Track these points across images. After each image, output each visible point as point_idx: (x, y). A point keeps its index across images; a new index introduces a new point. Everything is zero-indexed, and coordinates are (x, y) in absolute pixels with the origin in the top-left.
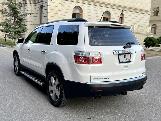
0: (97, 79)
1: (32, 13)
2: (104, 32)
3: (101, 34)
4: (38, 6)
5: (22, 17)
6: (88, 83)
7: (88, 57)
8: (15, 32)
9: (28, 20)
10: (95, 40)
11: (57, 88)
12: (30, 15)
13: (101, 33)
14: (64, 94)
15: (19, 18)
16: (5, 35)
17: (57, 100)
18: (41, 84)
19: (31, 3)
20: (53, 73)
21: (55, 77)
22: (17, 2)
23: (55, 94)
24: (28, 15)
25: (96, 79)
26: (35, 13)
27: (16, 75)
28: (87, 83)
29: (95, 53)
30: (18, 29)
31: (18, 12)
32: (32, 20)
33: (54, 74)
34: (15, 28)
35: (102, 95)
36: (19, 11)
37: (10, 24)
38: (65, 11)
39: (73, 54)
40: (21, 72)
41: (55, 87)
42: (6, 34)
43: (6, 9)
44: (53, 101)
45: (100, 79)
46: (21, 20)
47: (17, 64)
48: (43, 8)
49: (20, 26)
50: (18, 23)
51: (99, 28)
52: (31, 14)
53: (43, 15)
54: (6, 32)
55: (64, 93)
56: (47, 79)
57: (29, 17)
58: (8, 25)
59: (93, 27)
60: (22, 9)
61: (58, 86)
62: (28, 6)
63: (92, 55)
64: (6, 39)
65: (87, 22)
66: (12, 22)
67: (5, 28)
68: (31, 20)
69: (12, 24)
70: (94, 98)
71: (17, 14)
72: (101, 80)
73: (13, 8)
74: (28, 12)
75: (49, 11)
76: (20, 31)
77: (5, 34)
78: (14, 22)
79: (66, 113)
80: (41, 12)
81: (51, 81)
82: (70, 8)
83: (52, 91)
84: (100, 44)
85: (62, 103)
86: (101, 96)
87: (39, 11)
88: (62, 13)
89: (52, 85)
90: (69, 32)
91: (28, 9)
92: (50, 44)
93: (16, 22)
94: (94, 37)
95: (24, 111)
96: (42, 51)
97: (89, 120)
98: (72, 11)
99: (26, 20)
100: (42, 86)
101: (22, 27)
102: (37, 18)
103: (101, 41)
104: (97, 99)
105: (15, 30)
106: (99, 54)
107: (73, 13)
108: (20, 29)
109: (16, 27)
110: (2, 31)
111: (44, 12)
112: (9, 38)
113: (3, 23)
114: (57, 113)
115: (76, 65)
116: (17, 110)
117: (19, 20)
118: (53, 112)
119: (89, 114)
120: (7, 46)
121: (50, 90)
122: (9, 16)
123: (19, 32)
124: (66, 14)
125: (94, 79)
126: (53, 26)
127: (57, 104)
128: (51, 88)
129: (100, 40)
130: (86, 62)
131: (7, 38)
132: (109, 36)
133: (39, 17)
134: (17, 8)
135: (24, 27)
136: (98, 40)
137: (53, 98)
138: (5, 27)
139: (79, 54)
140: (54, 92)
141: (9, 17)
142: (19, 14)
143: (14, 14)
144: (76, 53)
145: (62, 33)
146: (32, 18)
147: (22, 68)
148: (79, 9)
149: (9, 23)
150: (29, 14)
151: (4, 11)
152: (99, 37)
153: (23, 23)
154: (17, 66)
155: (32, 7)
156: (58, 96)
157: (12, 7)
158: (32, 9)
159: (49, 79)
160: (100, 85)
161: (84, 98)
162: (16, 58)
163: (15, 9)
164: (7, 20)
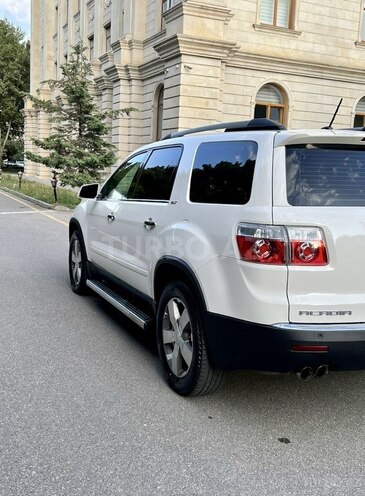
0: (311, 313)
1: (131, 109)
2: (344, 162)
3: (334, 169)
4: (152, 87)
5: (102, 122)
6: (283, 327)
7: (282, 243)
8: (82, 168)
9: (121, 131)
10: (310, 187)
11: (186, 335)
12: (125, 114)
13: (332, 166)
14: (205, 358)
15: (93, 126)
16: (53, 175)
17: (185, 373)
18: (141, 322)
19: (130, 80)
20: (173, 290)
21: (179, 301)
22: (91, 78)
23: (180, 354)
24: (120, 116)
25: (308, 313)
26: (140, 107)
27: (75, 292)
28: (278, 326)
29: (306, 229)
30: (89, 156)
31: (91, 107)
32: (133, 131)
33: (177, 292)
34: (80, 155)
35: (327, 366)
36: (93, 103)
37: (68, 144)
38: (231, 99)
39: (234, 233)
40: (89, 282)
41: (180, 334)
42: (57, 171)
43: (59, 98)
44: (173, 374)
45: (321, 313)
46: (99, 130)
47: (77, 259)
48: (166, 94)
49: (96, 148)
50: (92, 141)
51: (327, 151)
52: (127, 111)
53: (165, 114)
54: (57, 167)
55: (204, 353)
56: (157, 306)
57: (122, 121)
58: (61, 146)
59: (304, 146)
60: (104, 98)
61: (187, 330)
62: (122, 89)
63: (294, 236)
64: (55, 187)
65: (282, 132)
66: (74, 138)
67: (53, 154)
68: (130, 131)
69: (72, 142)
70: (299, 374)
71: (87, 113)
72: (325, 319)
73: (77, 97)
74: (122, 106)
75: (182, 101)
76: (96, 162)
77: (54, 172)
78: (81, 135)
79: (210, 418)
80: (160, 106)
81: (168, 312)
82: (248, 90)
83: (171, 346)
84: (328, 202)
85: (200, 383)
86: (324, 368)
87: (152, 103)
88: (221, 107)
89: (171, 328)
90: (234, 163)
91: (122, 98)
92: (170, 201)
93: (86, 136)
94: (307, 178)
95: (85, 400)
96: (147, 223)
97: (283, 444)
98: (253, 101)
99: (114, 131)
100: (143, 327)
101: (102, 153)
102: (146, 123)
103: (333, 192)
104: (309, 378)
105: (80, 161)
106: (319, 234)
107: (257, 106)
108: (96, 157)
109: (86, 150)
110: (46, 163)
111: (166, 104)
112: (64, 184)
113: (47, 139)
114: (182, 414)
115: (243, 267)
116: (65, 397)
117: (94, 130)
118: (171, 412)
119: (286, 425)
120: (57, 207)
121: (165, 342)
122: (65, 120)
123: (92, 165)
124: (233, 109)
125: (301, 313)
126: (180, 146)
127: (184, 386)
128: (168, 336)
129: (331, 187)
130: (276, 257)
131: (59, 182)
132: (361, 175)
133: (152, 122)
134: (88, 96)
135: (108, 150)
136: (324, 187)
137: (175, 368)
138: (53, 151)
139: (253, 231)
140: (176, 347)
141: (67, 122)
142: (93, 113)
143: (80, 112)
144: (243, 230)
145: (213, 166)
146: (133, 123)
147: (92, 271)
148: (275, 92)
149: (66, 141)
150: (123, 111)
151: (54, 105)
152: (325, 178)
153: (105, 140)
154: (77, 265)
155: (134, 89)
156: (189, 363)
157: (73, 92)
158: (134, 98)
159: (164, 307)
160: (320, 334)
161: (267, 373)
162: (76, 242)
163: (82, 97)
164: (61, 130)
